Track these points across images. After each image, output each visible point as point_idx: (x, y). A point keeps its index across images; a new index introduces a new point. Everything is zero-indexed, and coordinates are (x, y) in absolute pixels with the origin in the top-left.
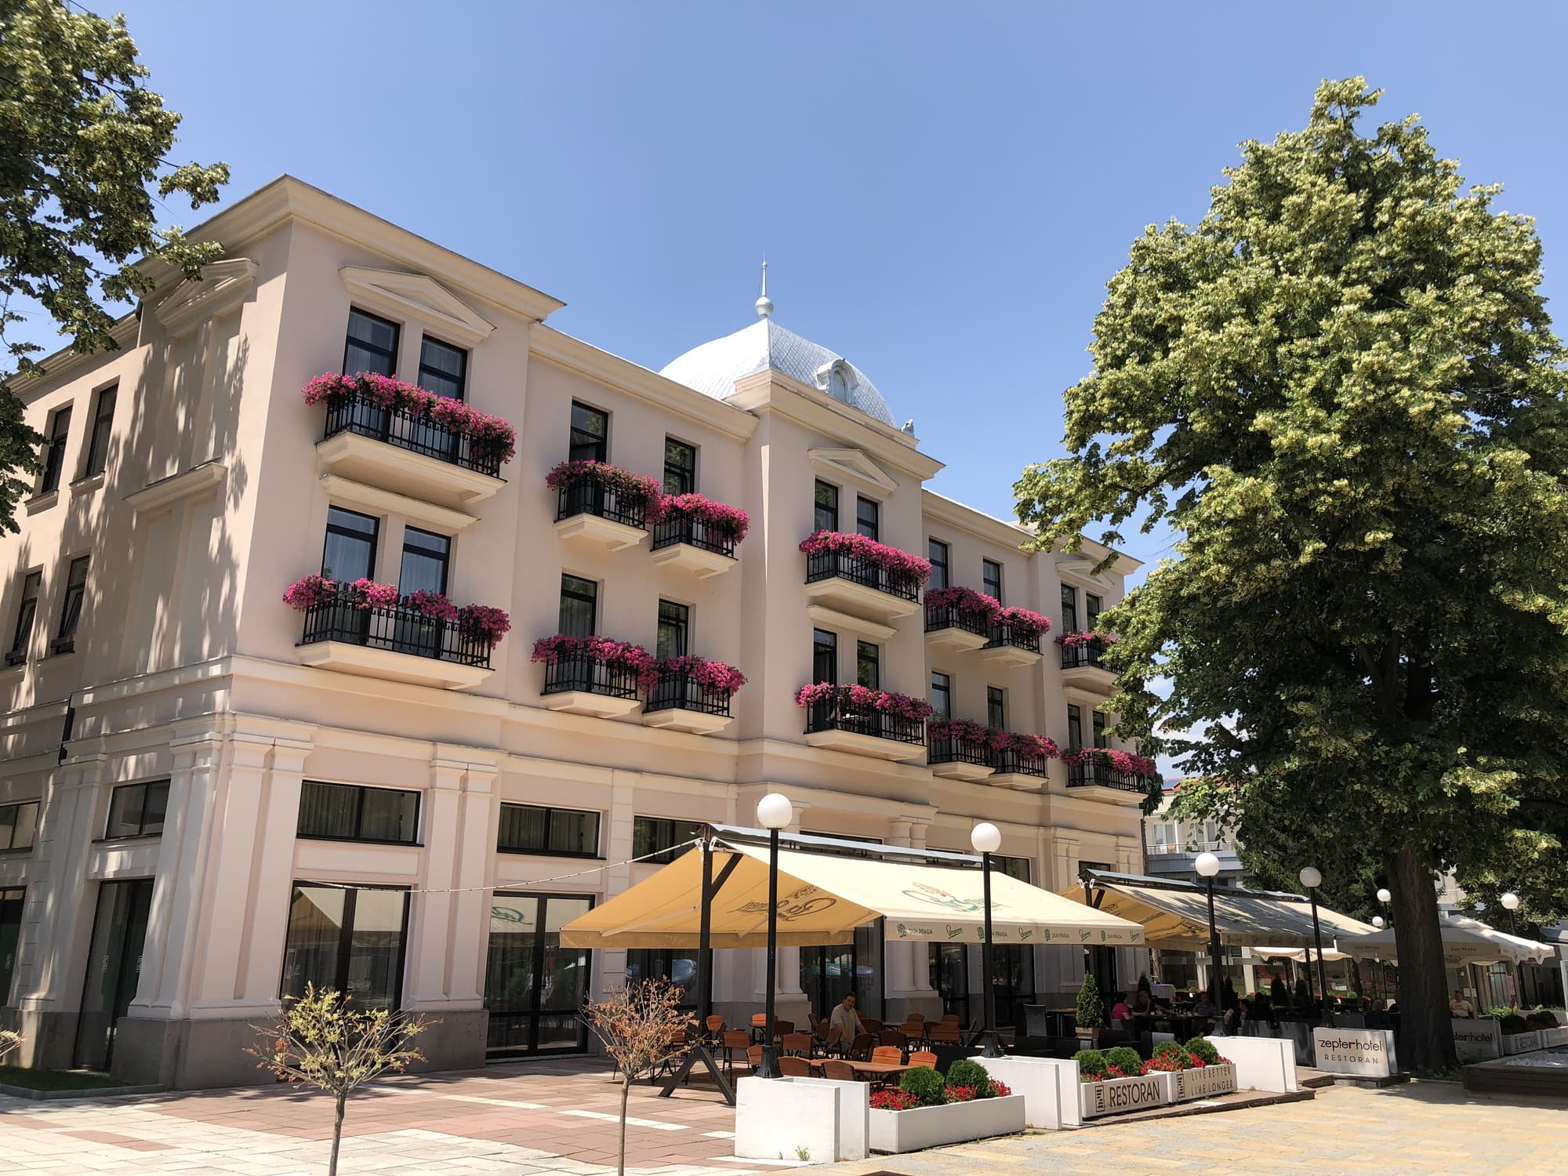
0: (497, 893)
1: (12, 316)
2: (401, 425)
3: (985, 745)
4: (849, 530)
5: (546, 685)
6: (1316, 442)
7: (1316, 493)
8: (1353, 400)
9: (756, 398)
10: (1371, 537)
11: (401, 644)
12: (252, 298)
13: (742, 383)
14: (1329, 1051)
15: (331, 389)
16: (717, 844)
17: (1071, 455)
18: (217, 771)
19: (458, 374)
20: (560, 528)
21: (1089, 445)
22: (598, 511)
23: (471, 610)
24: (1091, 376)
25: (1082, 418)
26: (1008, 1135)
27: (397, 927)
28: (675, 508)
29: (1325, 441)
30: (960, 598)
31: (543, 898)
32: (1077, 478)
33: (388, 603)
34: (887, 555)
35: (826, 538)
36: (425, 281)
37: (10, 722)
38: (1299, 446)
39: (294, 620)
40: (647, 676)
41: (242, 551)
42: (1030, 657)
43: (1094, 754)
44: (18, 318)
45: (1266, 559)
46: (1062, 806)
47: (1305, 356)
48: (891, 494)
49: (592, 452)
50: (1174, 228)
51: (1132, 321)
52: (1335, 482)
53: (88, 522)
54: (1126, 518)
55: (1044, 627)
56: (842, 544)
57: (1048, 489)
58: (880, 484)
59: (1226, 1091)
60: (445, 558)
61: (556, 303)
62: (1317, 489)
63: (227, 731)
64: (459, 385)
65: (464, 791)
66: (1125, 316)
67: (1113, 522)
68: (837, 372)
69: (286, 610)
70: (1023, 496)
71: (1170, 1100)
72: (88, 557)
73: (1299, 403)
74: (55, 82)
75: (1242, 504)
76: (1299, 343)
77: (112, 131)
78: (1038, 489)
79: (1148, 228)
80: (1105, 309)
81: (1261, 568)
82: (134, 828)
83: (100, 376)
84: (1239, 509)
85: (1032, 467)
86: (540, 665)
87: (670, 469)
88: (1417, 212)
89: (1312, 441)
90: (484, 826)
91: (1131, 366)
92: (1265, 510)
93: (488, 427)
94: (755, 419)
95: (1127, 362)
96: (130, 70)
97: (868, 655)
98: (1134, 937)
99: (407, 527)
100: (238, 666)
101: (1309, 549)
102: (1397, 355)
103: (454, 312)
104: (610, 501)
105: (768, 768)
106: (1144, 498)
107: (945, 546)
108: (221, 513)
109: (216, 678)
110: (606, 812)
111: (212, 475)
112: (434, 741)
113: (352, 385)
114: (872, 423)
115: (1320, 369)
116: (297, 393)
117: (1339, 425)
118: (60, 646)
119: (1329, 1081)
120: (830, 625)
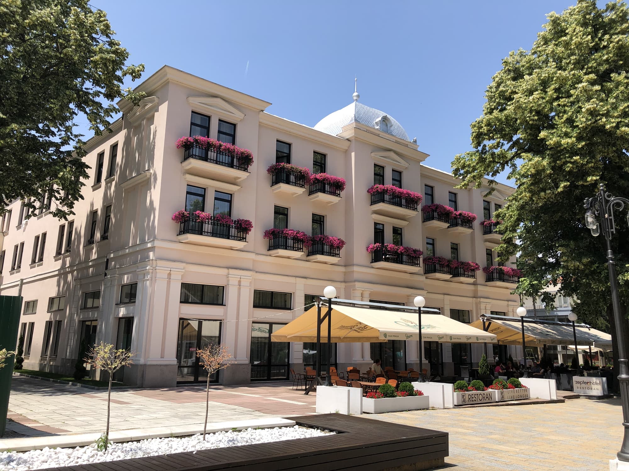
0: (253, 322)
1: (74, 125)
2: (212, 155)
3: (448, 266)
4: (389, 184)
5: (270, 247)
6: (566, 142)
7: (566, 163)
8: (581, 124)
9: (349, 134)
10: (590, 179)
11: (214, 234)
12: (157, 111)
13: (345, 128)
14: (579, 385)
15: (185, 142)
16: (322, 304)
17: (475, 150)
18: (152, 280)
19: (233, 134)
20: (273, 188)
21: (482, 145)
22: (288, 182)
23: (238, 221)
24: (482, 117)
25: (477, 135)
26: (420, 409)
27: (217, 334)
28: (316, 179)
29: (569, 141)
30: (437, 208)
31: (271, 324)
32: (477, 159)
33: (208, 219)
34: (403, 193)
35: (377, 187)
36: (219, 100)
37: (90, 264)
38: (558, 144)
39: (176, 226)
40: (307, 243)
41: (157, 205)
42: (469, 231)
43: (496, 269)
44: (77, 125)
45: (544, 190)
46: (481, 289)
47: (564, 106)
48: (406, 168)
49: (285, 160)
50: (521, 52)
51: (499, 94)
52: (574, 158)
53: (110, 194)
54: (498, 174)
55: (474, 219)
56: (384, 190)
57: (464, 164)
58: (401, 164)
59: (524, 398)
60: (230, 202)
61: (268, 104)
62: (566, 161)
63: (154, 266)
64: (233, 137)
65: (240, 286)
66: (496, 91)
67: (492, 176)
68: (383, 121)
69: (173, 223)
70: (455, 167)
71: (497, 400)
72: (111, 205)
73: (560, 126)
74: (82, 40)
75: (534, 168)
76: (562, 100)
77: (101, 58)
78: (460, 164)
79: (510, 53)
80: (488, 89)
81: (542, 194)
82: (127, 300)
83: (112, 141)
84: (533, 171)
85: (458, 155)
86: (267, 240)
87: (315, 163)
88: (620, 40)
89: (563, 142)
90: (248, 298)
91: (496, 113)
92: (544, 170)
93: (242, 153)
94: (349, 142)
95: (494, 111)
96: (109, 33)
97: (397, 232)
98: (492, 340)
99: (216, 191)
100: (157, 243)
101: (562, 185)
102: (601, 104)
103: (231, 111)
104: (292, 178)
105: (356, 276)
106: (508, 165)
107: (432, 188)
108: (150, 189)
109: (150, 248)
110: (294, 293)
111: (146, 176)
112: (228, 268)
113: (192, 141)
114: (398, 140)
115: (570, 111)
116: (174, 144)
117: (575, 135)
118: (104, 237)
119: (577, 397)
120: (381, 221)
